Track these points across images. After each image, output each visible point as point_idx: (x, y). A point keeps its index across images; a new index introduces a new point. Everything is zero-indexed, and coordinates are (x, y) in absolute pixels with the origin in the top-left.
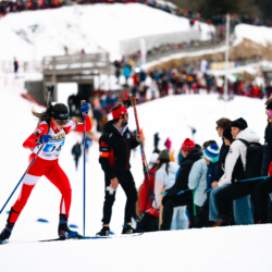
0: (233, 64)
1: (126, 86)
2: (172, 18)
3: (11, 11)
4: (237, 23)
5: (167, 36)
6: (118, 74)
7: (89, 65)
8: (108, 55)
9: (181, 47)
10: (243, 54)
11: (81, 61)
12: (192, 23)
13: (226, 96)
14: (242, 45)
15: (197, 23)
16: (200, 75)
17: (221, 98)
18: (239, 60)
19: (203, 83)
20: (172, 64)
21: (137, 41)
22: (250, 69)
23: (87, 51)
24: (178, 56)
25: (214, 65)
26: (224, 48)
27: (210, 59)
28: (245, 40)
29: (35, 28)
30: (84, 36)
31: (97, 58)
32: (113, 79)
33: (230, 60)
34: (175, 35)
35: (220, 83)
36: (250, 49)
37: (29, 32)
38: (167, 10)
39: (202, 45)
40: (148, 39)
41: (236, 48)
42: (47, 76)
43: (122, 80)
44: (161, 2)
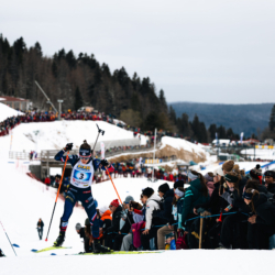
0: (159, 160)
2: (123, 131)
3: (23, 122)
4: (163, 135)
5: (119, 141)
9: (128, 149)
10: (166, 154)
12: (135, 134)
13: (153, 179)
14: (165, 148)
15: (138, 134)
16: (138, 165)
17: (149, 180)
18: (163, 158)
19: (140, 170)
20: (122, 159)
22: (170, 164)
24: (126, 154)
25: (148, 161)
26: (154, 151)
28: (167, 146)
29: (37, 133)
33: (156, 158)
34: (124, 141)
35: (150, 171)
36: (170, 152)
37: (33, 134)
38: (120, 125)
39: (141, 148)
40: (106, 143)
41: (162, 151)
42: (44, 163)
44: (116, 121)
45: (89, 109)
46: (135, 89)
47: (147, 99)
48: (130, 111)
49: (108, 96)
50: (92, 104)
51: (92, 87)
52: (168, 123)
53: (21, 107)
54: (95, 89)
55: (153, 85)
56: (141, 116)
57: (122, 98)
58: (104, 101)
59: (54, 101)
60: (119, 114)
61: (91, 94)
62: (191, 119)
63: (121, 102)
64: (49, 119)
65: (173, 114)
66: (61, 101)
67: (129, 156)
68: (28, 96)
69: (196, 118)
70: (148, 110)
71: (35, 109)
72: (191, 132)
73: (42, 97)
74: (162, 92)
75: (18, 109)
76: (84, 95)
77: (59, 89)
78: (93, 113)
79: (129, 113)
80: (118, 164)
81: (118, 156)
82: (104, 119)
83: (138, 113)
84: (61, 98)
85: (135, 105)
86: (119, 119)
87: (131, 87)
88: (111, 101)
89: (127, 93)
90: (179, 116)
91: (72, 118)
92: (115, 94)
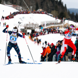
0: (64, 28)
1: (41, 31)
2: (52, 18)
3: (19, 14)
4: (65, 20)
5: (51, 21)
6: (40, 29)
7: (34, 26)
8: (38, 25)
9: (53, 24)
11: (32, 25)
12: (56, 19)
13: (62, 35)
15: (57, 19)
16: (57, 30)
17: (61, 35)
19: (57, 31)
20: (51, 27)
21: (44, 22)
23: (34, 23)
24: (53, 26)
25: (60, 28)
26: (62, 25)
27: (59, 27)
28: (67, 23)
29: (23, 18)
30: (33, 20)
31: (36, 25)
32: (39, 29)
33: (63, 27)
34: (52, 21)
35: (61, 32)
38: (51, 16)
39: (58, 24)
40: (46, 22)
41: (65, 25)
42: (25, 28)
43: (41, 30)
44: (50, 14)
45: (41, 10)
46: (56, 3)
47: (60, 7)
48: (55, 11)
49: (47, 6)
50: (42, 8)
51: (42, 2)
52: (67, 16)
53: (18, 9)
54: (43, 3)
55: (63, 2)
56: (58, 13)
57: (52, 7)
58: (46, 7)
59: (29, 7)
60: (51, 12)
61: (42, 5)
62: (75, 14)
63: (51, 8)
64: (27, 13)
65: (69, 13)
66: (31, 7)
67: (54, 27)
68: (20, 5)
69: (77, 14)
70: (61, 11)
71: (23, 9)
72: (75, 19)
73: (25, 5)
74: (65, 5)
75: (17, 9)
76: (39, 5)
77: (31, 3)
78: (42, 11)
79: (54, 12)
80: (50, 29)
81: (50, 26)
82: (46, 13)
83: (57, 12)
84: (31, 6)
85: (56, 9)
86: (51, 14)
87: (55, 3)
88: (48, 7)
89: (54, 5)
90: (71, 13)
91: (35, 13)
92: (50, 5)
